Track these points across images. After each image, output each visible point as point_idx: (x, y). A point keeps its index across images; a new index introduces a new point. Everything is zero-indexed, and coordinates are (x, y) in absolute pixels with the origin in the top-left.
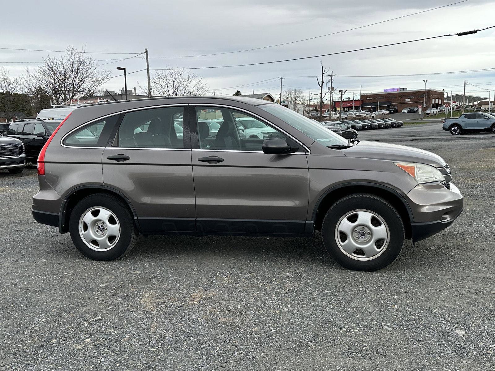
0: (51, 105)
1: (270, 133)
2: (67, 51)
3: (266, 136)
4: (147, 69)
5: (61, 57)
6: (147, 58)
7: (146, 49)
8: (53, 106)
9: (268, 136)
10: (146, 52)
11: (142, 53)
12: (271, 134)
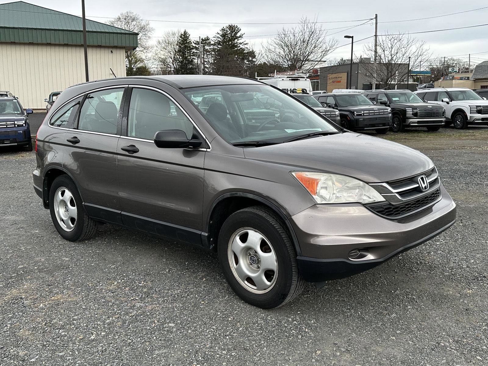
0: (256, 78)
1: (480, 106)
2: (301, 22)
3: (474, 110)
4: (375, 36)
5: (293, 29)
6: (376, 23)
7: (376, 15)
8: (257, 78)
9: (477, 111)
10: (376, 17)
11: (371, 19)
12: (480, 108)
